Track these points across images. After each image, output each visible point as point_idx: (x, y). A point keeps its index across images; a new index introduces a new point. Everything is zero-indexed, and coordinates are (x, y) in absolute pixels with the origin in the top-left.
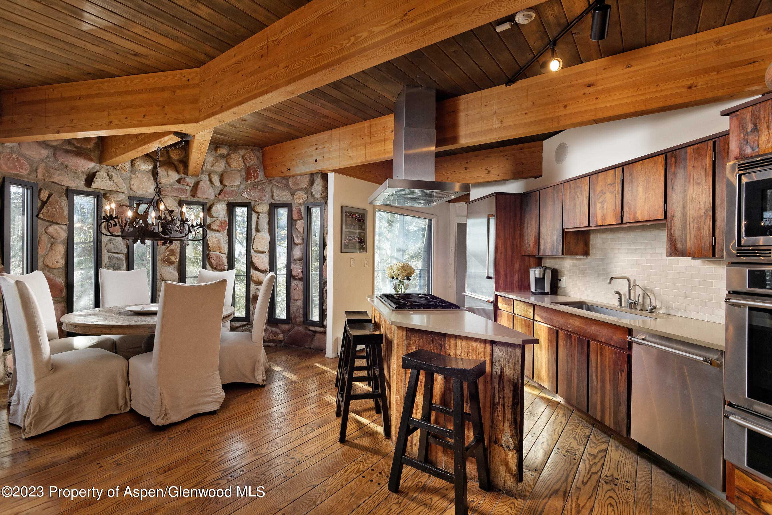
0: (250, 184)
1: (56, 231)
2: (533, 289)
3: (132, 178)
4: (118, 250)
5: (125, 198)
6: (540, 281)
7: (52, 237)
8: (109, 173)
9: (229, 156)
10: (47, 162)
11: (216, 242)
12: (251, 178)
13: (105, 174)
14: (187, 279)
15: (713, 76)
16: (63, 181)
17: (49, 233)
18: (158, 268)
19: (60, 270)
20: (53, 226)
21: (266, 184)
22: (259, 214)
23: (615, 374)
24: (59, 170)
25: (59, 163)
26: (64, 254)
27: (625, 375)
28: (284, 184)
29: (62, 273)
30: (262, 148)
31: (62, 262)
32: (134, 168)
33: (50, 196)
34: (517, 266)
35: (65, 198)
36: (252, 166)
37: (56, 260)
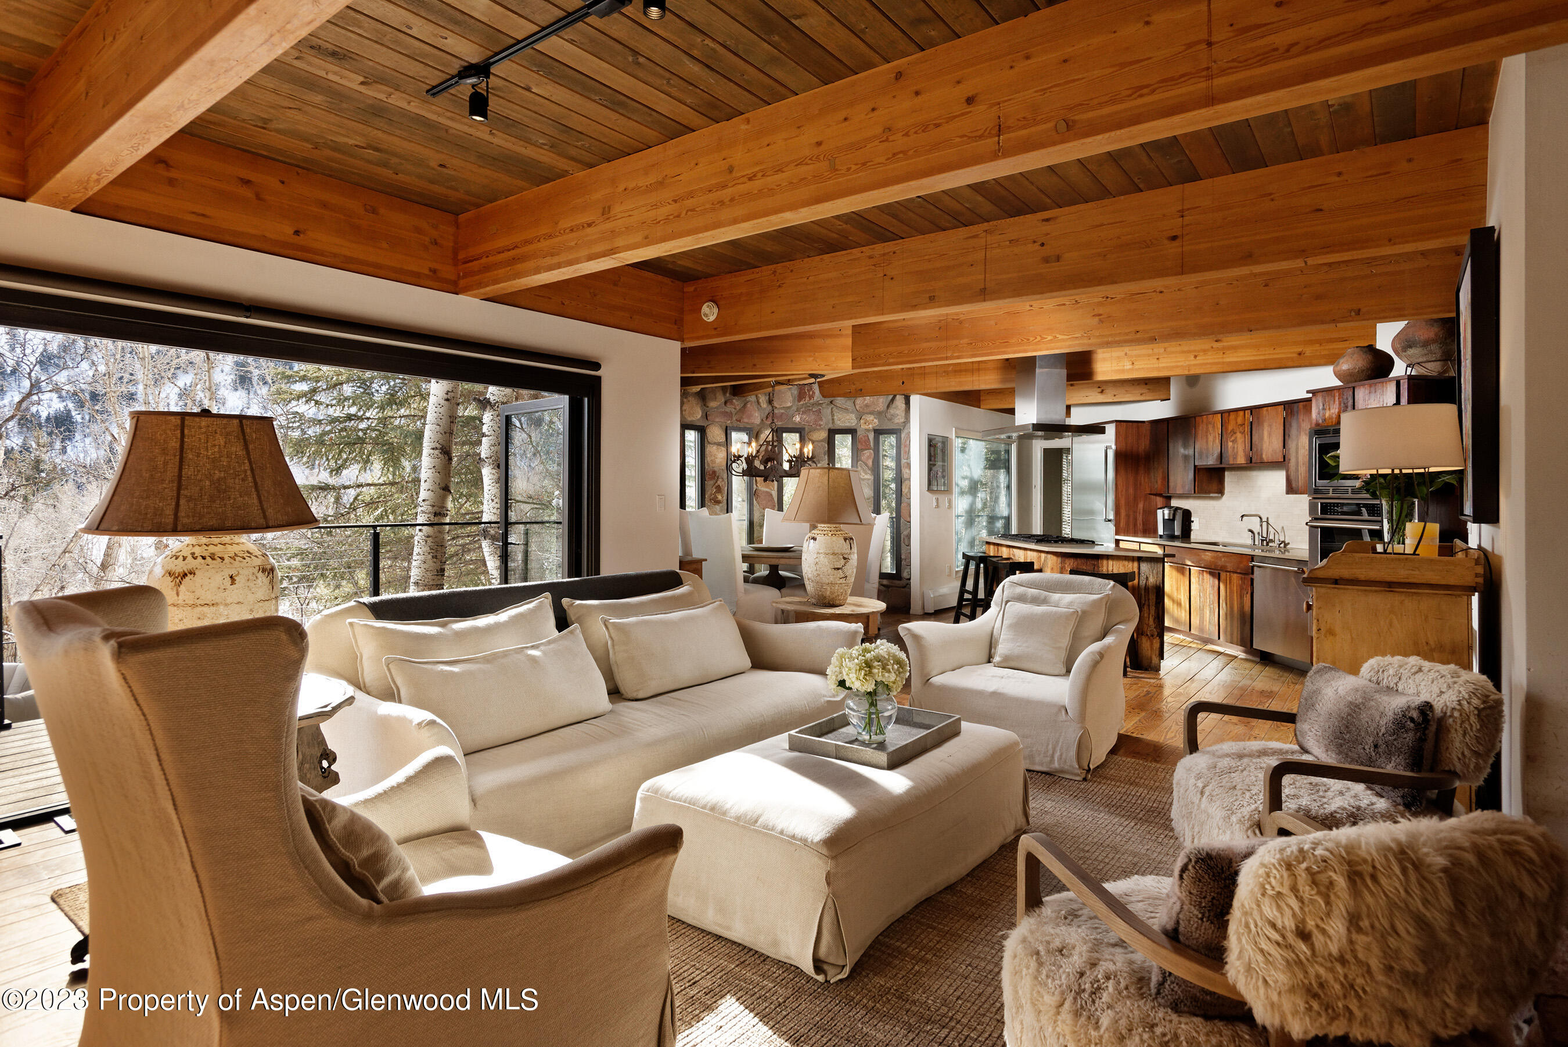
0: (803, 404)
2: (1161, 532)
6: (1169, 523)
12: (805, 398)
15: (1317, 347)
22: (814, 442)
23: (1241, 597)
27: (1249, 596)
28: (850, 405)
34: (1141, 506)
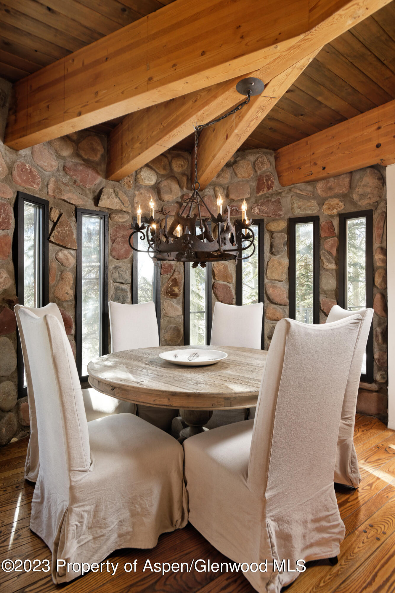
0: (262, 196)
1: (66, 257)
3: (135, 196)
4: (123, 280)
5: (129, 219)
7: (62, 264)
8: (115, 189)
9: (236, 164)
10: (57, 176)
11: (222, 270)
12: (263, 188)
13: (111, 191)
14: (191, 315)
16: (72, 198)
17: (59, 260)
18: (161, 301)
19: (69, 303)
20: (62, 251)
21: (283, 194)
22: (273, 234)
24: (68, 186)
25: (68, 177)
26: (73, 284)
28: (310, 191)
29: (71, 306)
30: (275, 150)
31: (71, 292)
32: (137, 184)
33: (61, 215)
35: (74, 219)
36: (264, 172)
37: (66, 292)
